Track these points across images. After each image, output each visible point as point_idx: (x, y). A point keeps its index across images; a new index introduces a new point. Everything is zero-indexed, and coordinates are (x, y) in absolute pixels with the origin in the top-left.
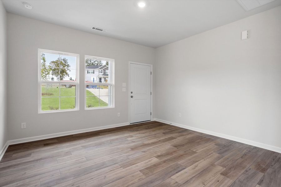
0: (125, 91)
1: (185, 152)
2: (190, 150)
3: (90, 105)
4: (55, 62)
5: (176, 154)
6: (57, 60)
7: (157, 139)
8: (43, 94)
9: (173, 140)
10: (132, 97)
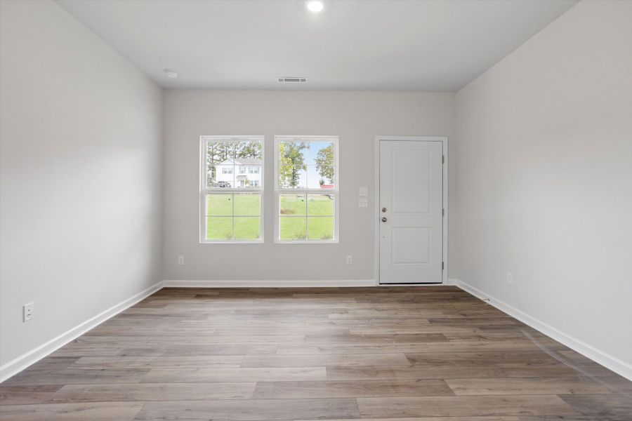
0: (366, 206)
1: (419, 380)
2: (443, 380)
3: (327, 235)
4: (326, 151)
5: (384, 379)
6: (330, 147)
7: (394, 330)
8: (282, 212)
9: (427, 344)
10: (384, 220)
